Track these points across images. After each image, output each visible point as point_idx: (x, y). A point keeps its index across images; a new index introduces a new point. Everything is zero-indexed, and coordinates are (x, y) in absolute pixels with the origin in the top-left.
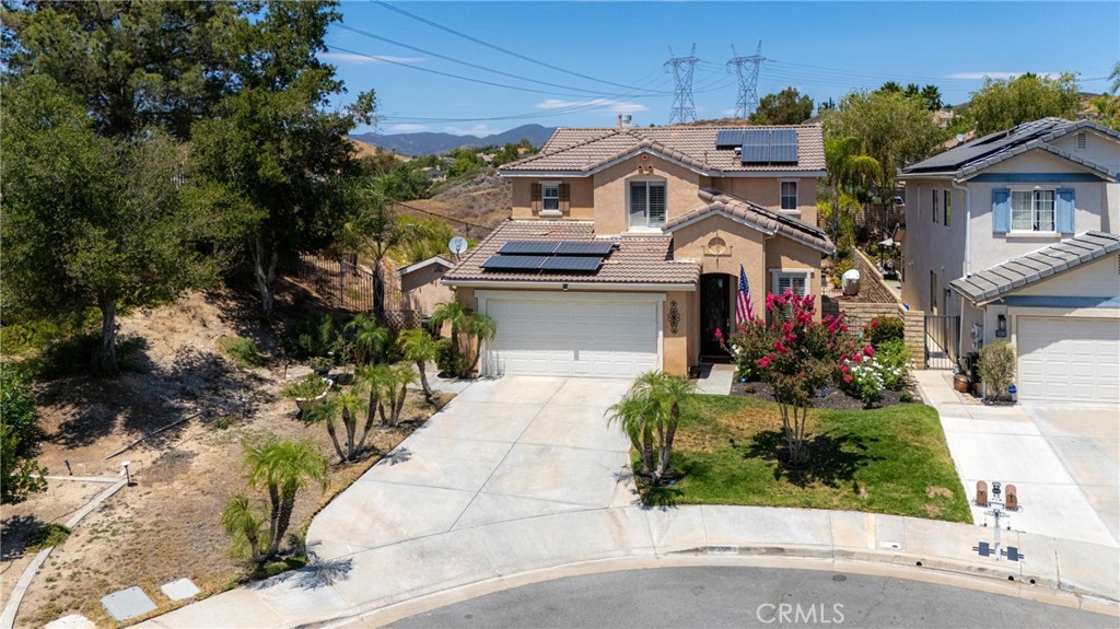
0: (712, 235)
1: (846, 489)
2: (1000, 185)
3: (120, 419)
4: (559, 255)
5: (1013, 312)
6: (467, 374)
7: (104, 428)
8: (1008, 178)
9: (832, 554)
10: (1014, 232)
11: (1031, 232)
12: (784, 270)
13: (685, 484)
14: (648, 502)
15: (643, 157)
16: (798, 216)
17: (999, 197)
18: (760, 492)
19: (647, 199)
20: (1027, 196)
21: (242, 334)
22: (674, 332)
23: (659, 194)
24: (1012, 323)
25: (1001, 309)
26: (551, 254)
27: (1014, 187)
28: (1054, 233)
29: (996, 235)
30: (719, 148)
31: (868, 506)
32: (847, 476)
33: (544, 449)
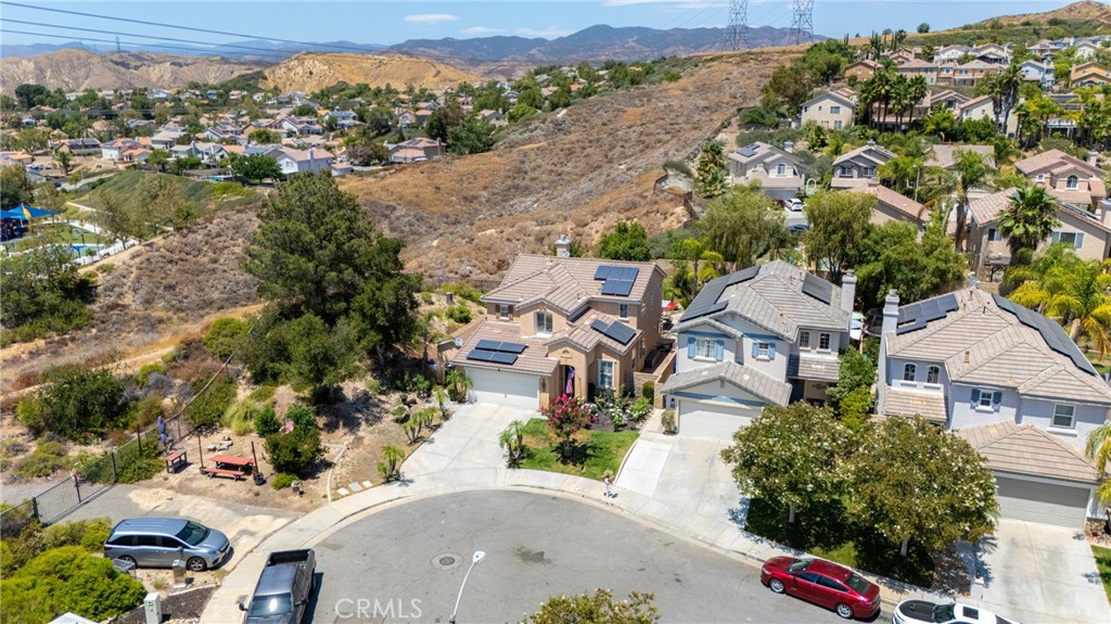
0: (564, 349)
1: (579, 466)
2: (692, 336)
3: (341, 423)
4: (501, 351)
5: (677, 398)
6: (461, 401)
7: (337, 427)
8: (695, 333)
9: (559, 490)
10: (697, 357)
11: (704, 358)
12: (604, 359)
13: (524, 461)
14: (510, 466)
15: (541, 303)
16: (628, 322)
17: (691, 341)
18: (549, 466)
19: (544, 322)
20: (704, 342)
21: (375, 378)
22: (544, 391)
23: (550, 320)
24: (677, 402)
25: (673, 396)
26: (496, 351)
27: (697, 338)
28: (713, 359)
29: (690, 358)
30: (596, 279)
31: (583, 475)
32: (582, 463)
33: (481, 442)
